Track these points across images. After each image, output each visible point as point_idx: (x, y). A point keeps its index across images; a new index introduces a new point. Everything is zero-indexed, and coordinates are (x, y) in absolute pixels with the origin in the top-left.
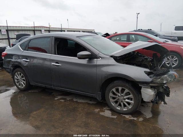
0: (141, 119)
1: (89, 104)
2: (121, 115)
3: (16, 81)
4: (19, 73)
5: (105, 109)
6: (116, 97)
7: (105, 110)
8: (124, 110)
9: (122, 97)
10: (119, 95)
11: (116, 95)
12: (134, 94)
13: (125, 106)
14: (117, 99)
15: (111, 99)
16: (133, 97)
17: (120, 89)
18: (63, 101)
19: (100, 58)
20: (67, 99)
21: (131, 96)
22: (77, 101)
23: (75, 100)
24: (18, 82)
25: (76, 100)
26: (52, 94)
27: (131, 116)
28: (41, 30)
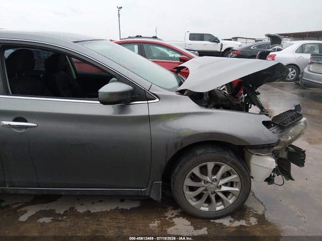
1: (123, 211)
2: (212, 221)
5: (170, 216)
6: (200, 185)
7: (171, 219)
8: (218, 209)
9: (214, 183)
10: (208, 179)
11: (199, 180)
12: (240, 174)
13: (218, 199)
14: (202, 188)
15: (187, 192)
16: (238, 180)
18: (47, 220)
19: (155, 99)
20: (57, 212)
21: (234, 178)
22: (89, 211)
23: (81, 209)
25: (86, 210)
26: (3, 205)
27: (232, 219)
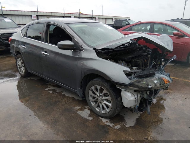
0: (118, 127)
1: (74, 99)
2: (100, 117)
3: (18, 66)
4: (20, 58)
5: (86, 108)
6: (95, 97)
8: (103, 112)
9: (100, 97)
10: (98, 95)
11: (95, 94)
12: (111, 96)
13: (103, 108)
14: (96, 98)
15: (91, 98)
16: (110, 100)
17: (99, 87)
19: (83, 50)
20: (57, 91)
21: (109, 98)
22: (65, 95)
23: (63, 93)
24: (19, 68)
26: (47, 84)
27: (109, 121)
28: (71, 17)
